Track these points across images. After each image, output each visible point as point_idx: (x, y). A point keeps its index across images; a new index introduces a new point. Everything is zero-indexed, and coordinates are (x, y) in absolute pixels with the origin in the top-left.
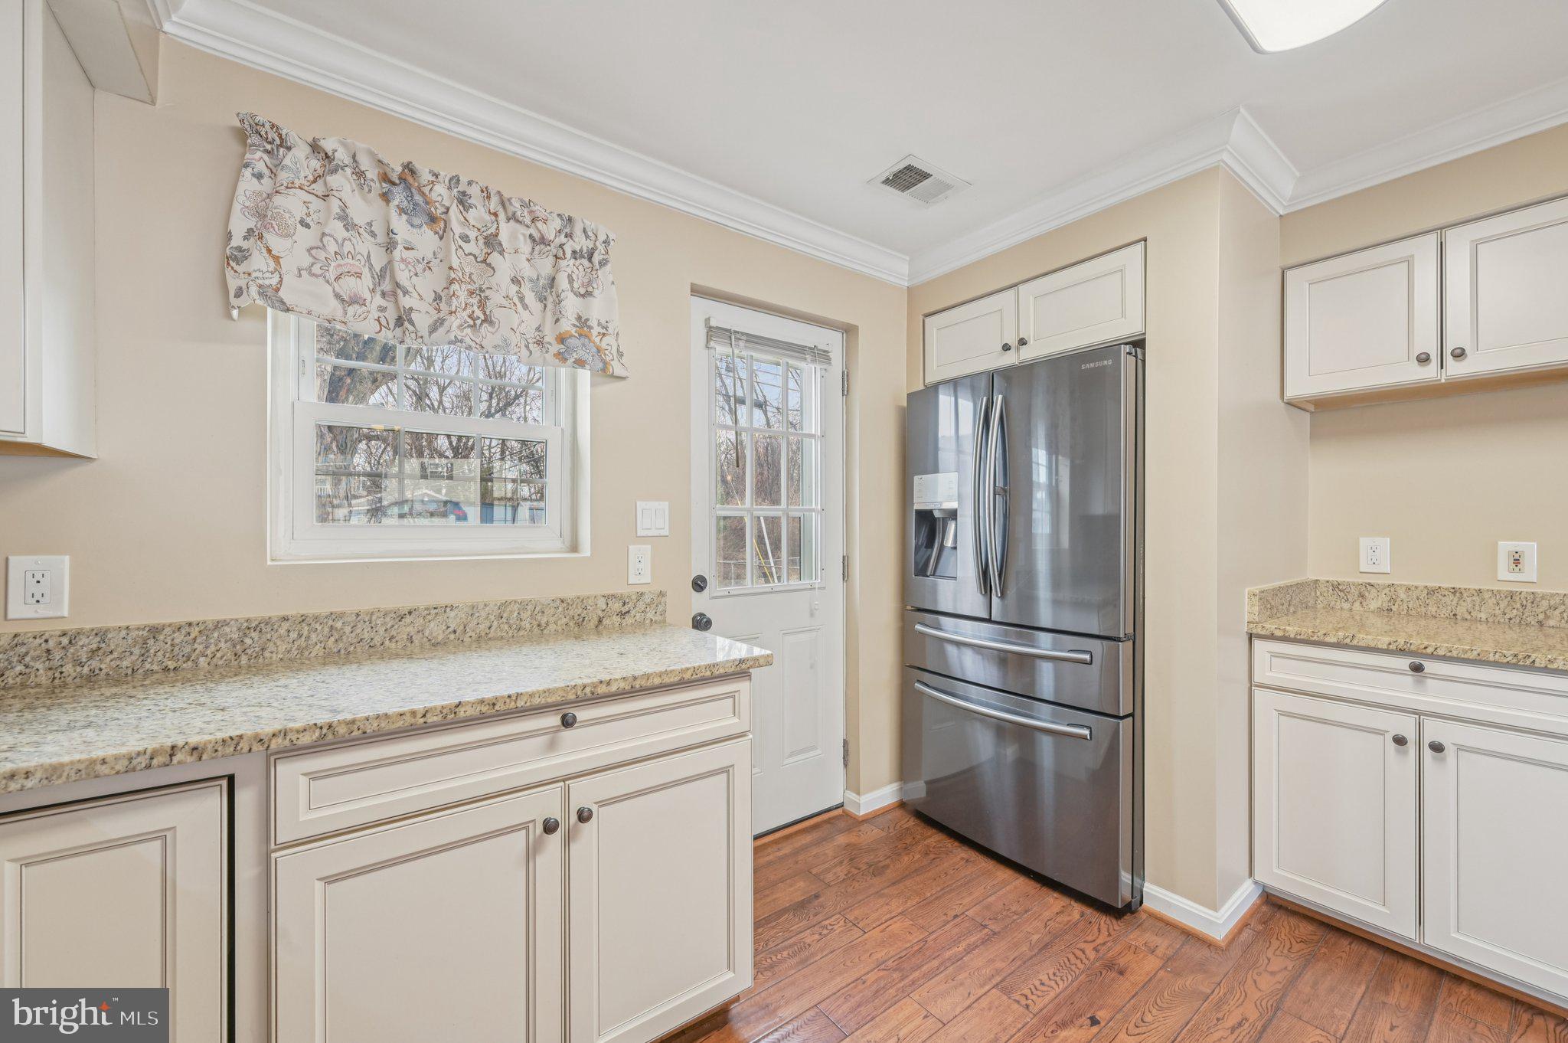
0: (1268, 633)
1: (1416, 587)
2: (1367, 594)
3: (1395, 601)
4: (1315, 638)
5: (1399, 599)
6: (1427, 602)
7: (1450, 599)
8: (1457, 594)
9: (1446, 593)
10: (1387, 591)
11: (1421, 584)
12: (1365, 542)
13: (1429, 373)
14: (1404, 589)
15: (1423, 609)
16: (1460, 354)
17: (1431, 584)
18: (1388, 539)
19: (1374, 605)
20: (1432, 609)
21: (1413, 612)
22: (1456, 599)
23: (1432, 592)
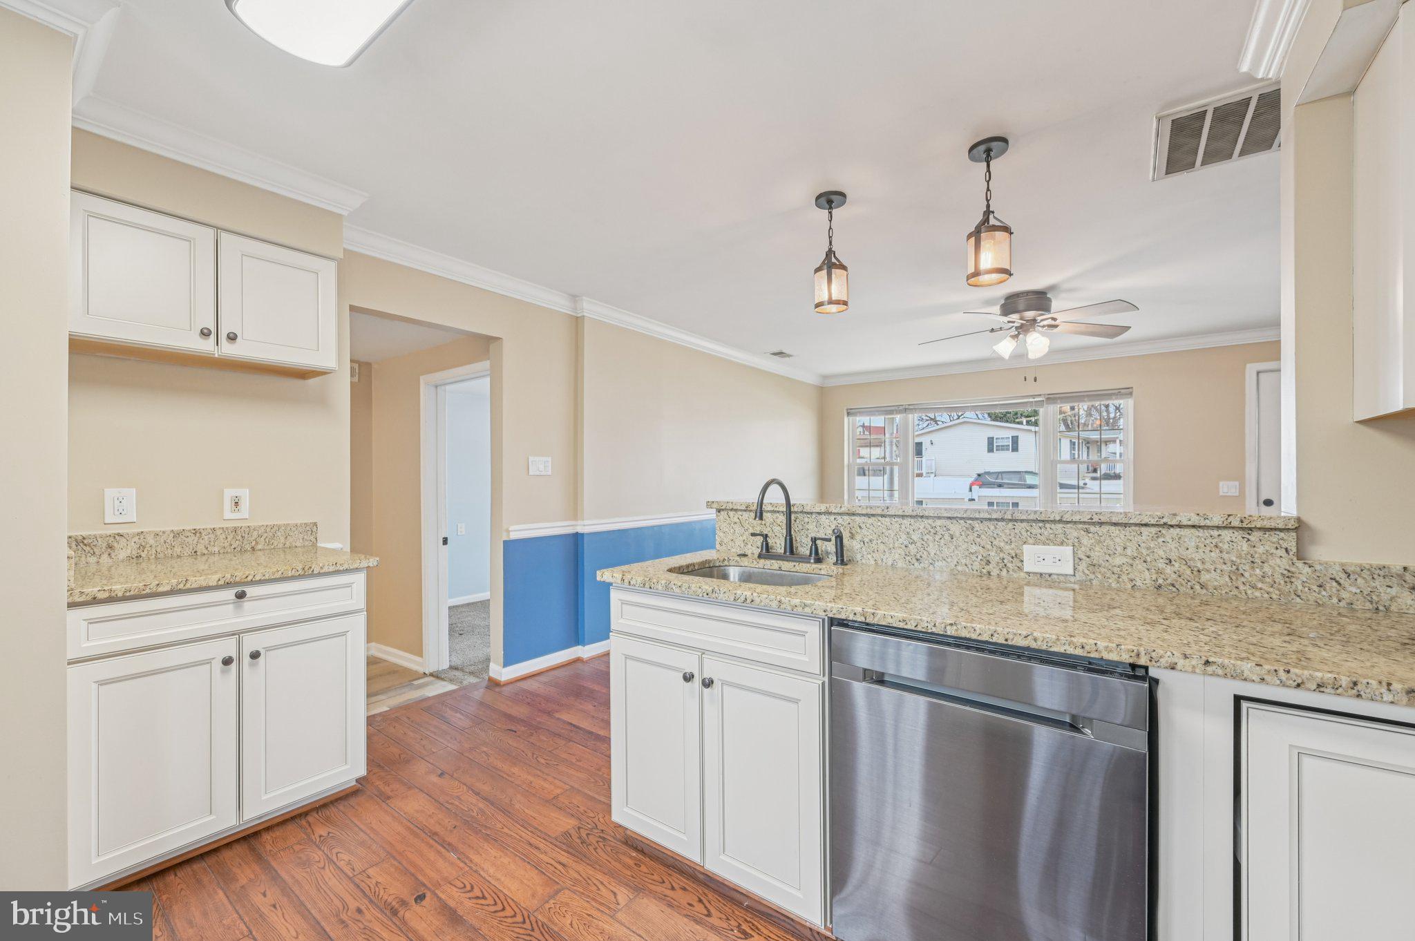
0: (89, 598)
1: (164, 532)
2: (116, 545)
3: (144, 547)
4: (148, 591)
5: (148, 545)
6: (173, 545)
7: (192, 539)
8: (198, 535)
9: (189, 534)
10: (136, 539)
11: (168, 529)
12: (110, 493)
13: (206, 347)
14: (152, 536)
15: (170, 551)
16: (232, 338)
17: (176, 529)
18: (135, 489)
19: (122, 555)
20: (178, 550)
21: (161, 555)
22: (196, 538)
23: (176, 535)
